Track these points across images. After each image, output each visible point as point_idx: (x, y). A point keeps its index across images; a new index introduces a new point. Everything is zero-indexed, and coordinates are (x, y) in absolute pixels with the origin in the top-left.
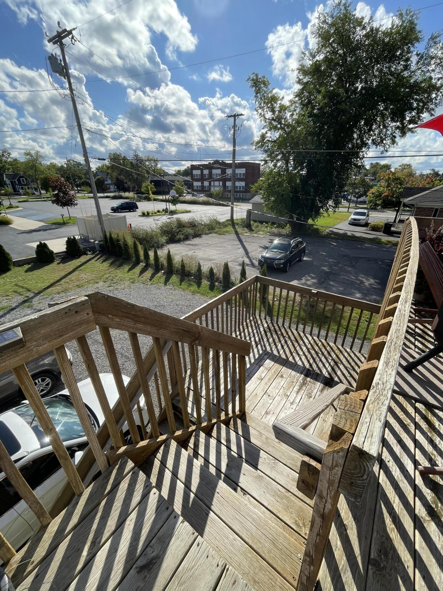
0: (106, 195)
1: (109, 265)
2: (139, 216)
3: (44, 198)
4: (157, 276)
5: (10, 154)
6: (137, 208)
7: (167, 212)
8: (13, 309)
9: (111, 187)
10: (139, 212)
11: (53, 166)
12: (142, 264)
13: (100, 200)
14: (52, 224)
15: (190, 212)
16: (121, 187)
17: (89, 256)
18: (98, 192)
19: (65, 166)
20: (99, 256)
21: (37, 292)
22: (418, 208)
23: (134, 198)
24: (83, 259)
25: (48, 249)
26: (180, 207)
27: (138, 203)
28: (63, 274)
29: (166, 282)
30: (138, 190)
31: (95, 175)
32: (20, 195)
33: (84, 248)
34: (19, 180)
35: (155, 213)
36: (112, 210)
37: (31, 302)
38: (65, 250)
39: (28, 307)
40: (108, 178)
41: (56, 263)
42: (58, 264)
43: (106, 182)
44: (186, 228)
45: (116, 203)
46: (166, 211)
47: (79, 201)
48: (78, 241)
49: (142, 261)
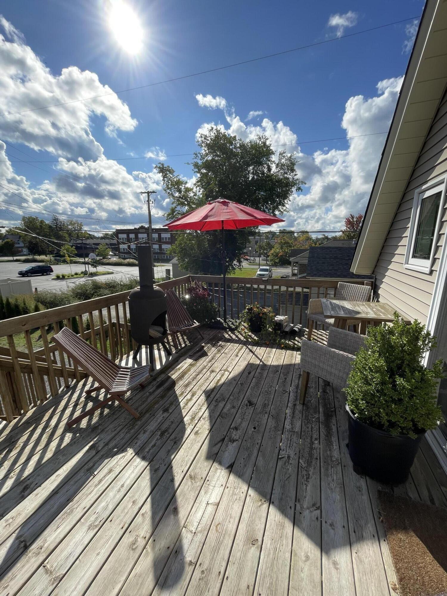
0: (15, 258)
2: (53, 279)
6: (52, 271)
7: (87, 274)
9: (24, 250)
10: (53, 275)
15: (112, 273)
16: (35, 250)
22: (300, 265)
23: (50, 261)
26: (101, 269)
27: (53, 267)
30: (56, 253)
31: (5, 237)
35: (72, 276)
36: (19, 274)
40: (20, 241)
43: (17, 245)
44: (102, 290)
45: (27, 267)
46: (85, 273)
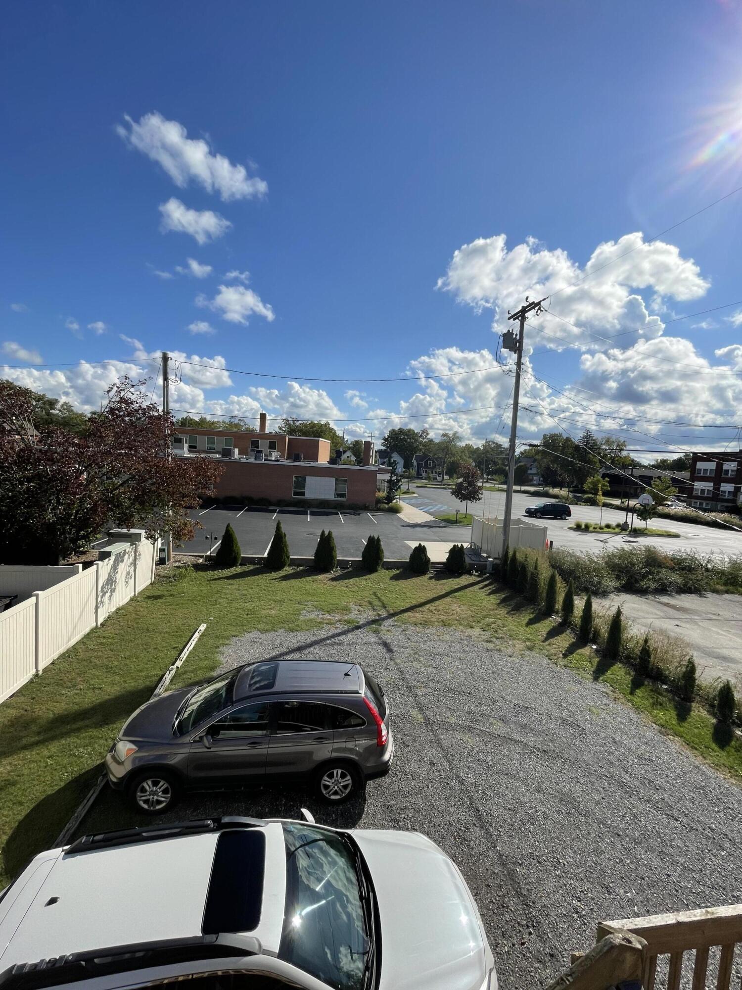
0: (524, 488)
1: (498, 601)
2: (570, 528)
3: (444, 485)
4: (580, 651)
5: (428, 434)
7: (626, 530)
8: (358, 628)
9: (535, 478)
11: (468, 447)
12: (556, 619)
13: (515, 496)
14: (442, 520)
16: (550, 479)
17: (473, 577)
18: (515, 484)
19: (482, 448)
20: (487, 582)
21: (392, 612)
23: (567, 499)
24: (464, 580)
25: (426, 555)
26: (654, 524)
27: (572, 507)
28: (431, 595)
29: (599, 672)
30: (576, 486)
31: (518, 460)
32: (422, 479)
33: (470, 564)
34: (426, 464)
35: (601, 528)
37: (380, 625)
38: (445, 561)
39: (374, 632)
40: (534, 465)
41: (429, 575)
42: (431, 578)
45: (537, 503)
46: (623, 527)
47: (485, 495)
48: (466, 552)
49: (557, 613)
